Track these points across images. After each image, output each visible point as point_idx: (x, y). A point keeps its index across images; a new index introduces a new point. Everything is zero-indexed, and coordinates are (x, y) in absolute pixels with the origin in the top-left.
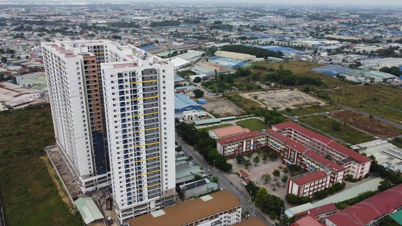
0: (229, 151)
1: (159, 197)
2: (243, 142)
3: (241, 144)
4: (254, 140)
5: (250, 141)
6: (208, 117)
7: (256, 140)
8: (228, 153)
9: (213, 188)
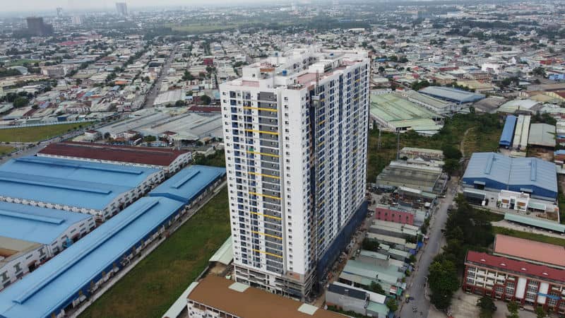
0: (480, 280)
1: (280, 275)
2: (517, 278)
3: (513, 279)
4: (551, 286)
5: (539, 284)
6: (551, 216)
7: (554, 288)
8: (480, 283)
9: (377, 313)
